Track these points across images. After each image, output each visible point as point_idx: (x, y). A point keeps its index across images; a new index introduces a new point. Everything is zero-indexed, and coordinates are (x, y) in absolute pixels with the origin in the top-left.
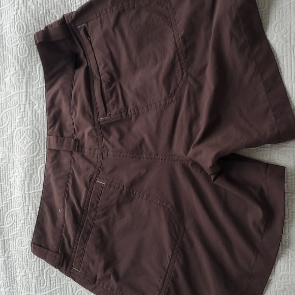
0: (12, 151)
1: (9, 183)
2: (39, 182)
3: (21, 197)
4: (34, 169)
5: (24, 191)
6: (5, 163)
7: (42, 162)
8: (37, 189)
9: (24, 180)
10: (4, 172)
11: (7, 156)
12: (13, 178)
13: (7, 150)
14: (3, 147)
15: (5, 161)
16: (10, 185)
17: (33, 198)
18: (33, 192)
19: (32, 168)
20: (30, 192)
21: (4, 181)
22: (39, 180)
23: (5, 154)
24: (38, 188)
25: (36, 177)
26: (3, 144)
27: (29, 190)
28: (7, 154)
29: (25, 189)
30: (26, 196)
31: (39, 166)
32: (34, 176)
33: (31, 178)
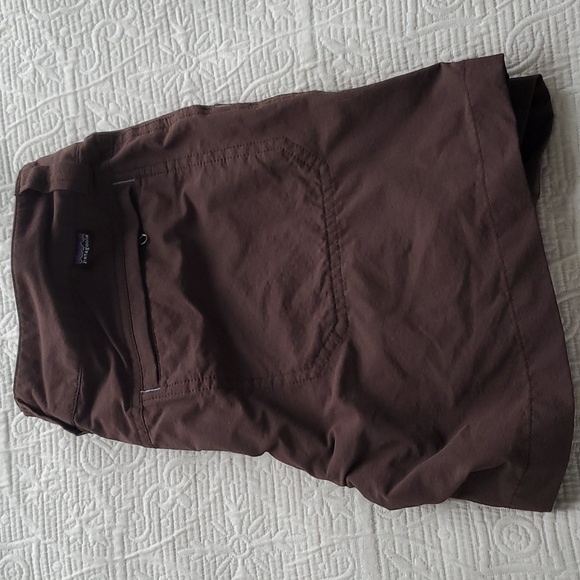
0: (72, 460)
1: (65, 539)
2: (147, 529)
3: (104, 571)
4: (133, 498)
5: (112, 554)
6: (54, 491)
7: (151, 478)
8: (143, 547)
9: (109, 528)
10: (51, 512)
11: (61, 473)
12: (77, 525)
13: (60, 459)
14: (51, 452)
15: (55, 486)
16: (69, 544)
17: (133, 570)
18: (133, 554)
19: (129, 495)
20: (126, 557)
21: (53, 533)
22: (147, 524)
23: (55, 469)
24: (145, 544)
25: (139, 517)
26: (51, 446)
27: (123, 552)
28: (61, 469)
29: (112, 549)
30: (117, 565)
31: (146, 489)
32: (134, 516)
33: (127, 521)
